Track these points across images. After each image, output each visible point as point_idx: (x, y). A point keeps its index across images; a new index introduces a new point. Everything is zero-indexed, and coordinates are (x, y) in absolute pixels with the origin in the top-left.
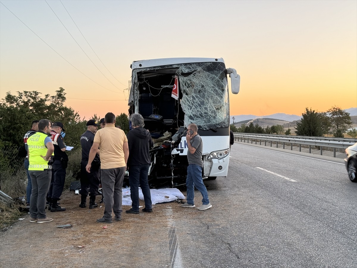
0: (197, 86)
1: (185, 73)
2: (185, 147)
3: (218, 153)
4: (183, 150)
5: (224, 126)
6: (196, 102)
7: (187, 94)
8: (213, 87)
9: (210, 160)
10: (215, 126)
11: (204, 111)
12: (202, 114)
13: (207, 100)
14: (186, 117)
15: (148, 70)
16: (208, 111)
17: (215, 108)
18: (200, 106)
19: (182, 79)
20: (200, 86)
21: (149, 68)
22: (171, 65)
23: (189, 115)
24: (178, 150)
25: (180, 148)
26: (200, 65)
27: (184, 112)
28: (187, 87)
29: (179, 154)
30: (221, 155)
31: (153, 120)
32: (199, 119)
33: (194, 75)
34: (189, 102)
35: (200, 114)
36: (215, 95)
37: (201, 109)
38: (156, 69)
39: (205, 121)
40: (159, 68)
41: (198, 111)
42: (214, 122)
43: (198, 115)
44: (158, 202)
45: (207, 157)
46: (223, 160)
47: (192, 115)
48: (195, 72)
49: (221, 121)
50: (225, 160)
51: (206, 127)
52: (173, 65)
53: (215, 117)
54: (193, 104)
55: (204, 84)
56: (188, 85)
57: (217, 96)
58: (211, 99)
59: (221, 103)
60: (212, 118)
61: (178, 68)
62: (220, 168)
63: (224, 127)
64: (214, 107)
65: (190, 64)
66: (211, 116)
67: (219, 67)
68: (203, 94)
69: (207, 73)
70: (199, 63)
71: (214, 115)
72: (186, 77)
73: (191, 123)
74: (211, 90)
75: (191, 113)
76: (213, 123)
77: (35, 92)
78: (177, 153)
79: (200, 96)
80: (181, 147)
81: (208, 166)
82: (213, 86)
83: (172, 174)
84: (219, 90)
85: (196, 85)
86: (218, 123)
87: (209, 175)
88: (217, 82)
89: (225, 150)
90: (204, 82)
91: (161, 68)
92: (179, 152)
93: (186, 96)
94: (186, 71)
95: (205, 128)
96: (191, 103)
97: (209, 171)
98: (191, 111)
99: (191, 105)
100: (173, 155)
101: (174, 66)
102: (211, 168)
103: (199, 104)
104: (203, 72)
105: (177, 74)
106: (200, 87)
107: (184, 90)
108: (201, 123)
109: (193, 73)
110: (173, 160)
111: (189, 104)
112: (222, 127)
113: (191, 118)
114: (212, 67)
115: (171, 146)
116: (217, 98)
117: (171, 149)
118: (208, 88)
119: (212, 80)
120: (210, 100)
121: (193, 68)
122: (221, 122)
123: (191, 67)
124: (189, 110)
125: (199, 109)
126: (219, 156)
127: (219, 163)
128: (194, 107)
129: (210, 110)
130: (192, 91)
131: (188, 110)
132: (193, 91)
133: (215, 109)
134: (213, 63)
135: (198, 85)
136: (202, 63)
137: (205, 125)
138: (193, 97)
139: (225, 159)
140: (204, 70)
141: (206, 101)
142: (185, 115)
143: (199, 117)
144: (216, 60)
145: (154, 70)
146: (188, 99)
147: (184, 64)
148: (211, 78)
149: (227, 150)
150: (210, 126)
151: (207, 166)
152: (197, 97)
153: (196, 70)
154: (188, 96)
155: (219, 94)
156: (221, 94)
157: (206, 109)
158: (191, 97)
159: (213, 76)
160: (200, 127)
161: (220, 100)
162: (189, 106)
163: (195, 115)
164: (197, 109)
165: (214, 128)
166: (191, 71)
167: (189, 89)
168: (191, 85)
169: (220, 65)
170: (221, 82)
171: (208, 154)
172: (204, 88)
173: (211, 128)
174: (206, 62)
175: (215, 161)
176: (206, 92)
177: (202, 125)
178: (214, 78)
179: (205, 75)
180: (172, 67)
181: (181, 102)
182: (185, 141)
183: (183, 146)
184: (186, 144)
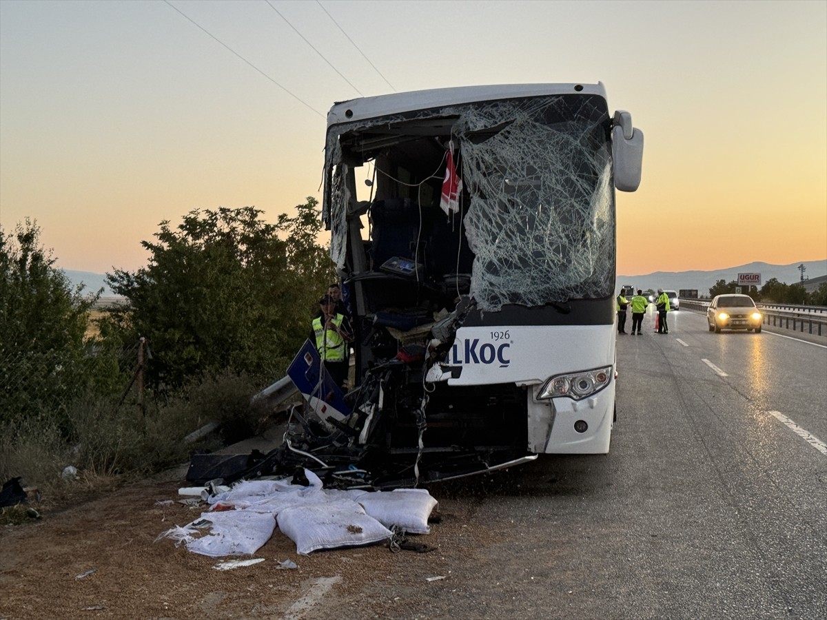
0: (514, 171)
1: (476, 130)
2: (467, 361)
3: (574, 379)
4: (461, 368)
5: (594, 293)
6: (511, 222)
7: (482, 196)
8: (562, 173)
9: (547, 401)
10: (563, 295)
11: (534, 247)
12: (526, 255)
13: (544, 213)
14: (478, 267)
15: (370, 127)
16: (543, 246)
17: (567, 236)
19: (470, 151)
20: (523, 169)
21: (372, 120)
22: (436, 110)
23: (487, 261)
24: (445, 369)
25: (451, 364)
26: (524, 104)
27: (475, 250)
28: (484, 175)
29: (446, 381)
30: (584, 384)
31: (392, 276)
32: (516, 274)
33: (507, 138)
34: (490, 221)
35: (520, 258)
36: (566, 197)
37: (523, 240)
38: (391, 122)
39: (533, 278)
40: (399, 120)
41: (515, 247)
42: (561, 281)
43: (515, 260)
45: (538, 391)
46: (591, 403)
47: (495, 261)
48: (507, 128)
49: (584, 278)
50: (595, 404)
51: (535, 297)
52: (442, 108)
53: (564, 267)
54: (500, 228)
55: (535, 163)
56: (486, 168)
57: (573, 200)
58: (555, 209)
59: (583, 221)
60: (555, 270)
61: (458, 117)
62: (581, 426)
63: (594, 297)
64: (562, 235)
65: (494, 103)
66: (553, 261)
67: (584, 108)
68: (533, 194)
69: (544, 130)
70: (520, 100)
71: (562, 261)
72: (480, 145)
73: (491, 284)
74: (557, 180)
75: (493, 254)
76: (556, 284)
77: (251, 210)
78: (442, 379)
79: (524, 202)
80: (455, 361)
81: (542, 419)
82: (562, 168)
83: (420, 441)
84: (580, 180)
85: (511, 168)
86: (573, 284)
87: (545, 449)
88: (574, 157)
89: (596, 369)
90: (537, 156)
91: (405, 120)
92: (449, 374)
93: (482, 202)
94: (479, 125)
95: (532, 302)
96: (497, 223)
97: (545, 435)
98: (494, 247)
99: (493, 230)
100: (430, 385)
101: (445, 113)
102: (550, 426)
103: (518, 225)
104: (534, 126)
105: (454, 135)
106: (525, 173)
107: (475, 184)
108: (523, 285)
109: (502, 131)
110: (426, 398)
111: (489, 226)
112: (587, 298)
113: (491, 268)
114: (561, 109)
115: (427, 356)
116: (572, 206)
117: (425, 366)
118: (546, 175)
119: (561, 150)
120: (552, 213)
121: (501, 115)
122: (582, 280)
123: (495, 113)
124: (490, 243)
125: (517, 241)
126: (578, 389)
127: (575, 410)
128: (502, 235)
129: (551, 244)
131: (483, 245)
132: (502, 185)
133: (565, 240)
134: (567, 97)
135: (519, 167)
136: (530, 98)
137: (531, 292)
138: (501, 204)
139: (595, 399)
140: (536, 120)
141: (538, 214)
142: (475, 260)
143: (517, 267)
144: (579, 88)
145: (386, 125)
146: (488, 212)
147: (473, 104)
148: (558, 143)
149: (605, 371)
150: (550, 292)
151: (539, 420)
152: (513, 204)
153: (513, 122)
154: (486, 203)
155: (579, 195)
156: (587, 193)
157: (539, 239)
158: (497, 205)
159: (563, 138)
160: (515, 296)
161: (582, 213)
162: (490, 232)
163: (506, 260)
164: (512, 240)
165: (560, 301)
166: (496, 125)
167: (488, 181)
168: (495, 169)
169: (588, 104)
170: (589, 157)
171: (538, 382)
172: (534, 176)
173: (549, 300)
174: (544, 97)
175: (562, 405)
176: (542, 188)
177: (522, 292)
178: (567, 143)
179: (539, 137)
180: (437, 115)
181: (466, 221)
182: (467, 342)
183: (461, 356)
184: (469, 350)
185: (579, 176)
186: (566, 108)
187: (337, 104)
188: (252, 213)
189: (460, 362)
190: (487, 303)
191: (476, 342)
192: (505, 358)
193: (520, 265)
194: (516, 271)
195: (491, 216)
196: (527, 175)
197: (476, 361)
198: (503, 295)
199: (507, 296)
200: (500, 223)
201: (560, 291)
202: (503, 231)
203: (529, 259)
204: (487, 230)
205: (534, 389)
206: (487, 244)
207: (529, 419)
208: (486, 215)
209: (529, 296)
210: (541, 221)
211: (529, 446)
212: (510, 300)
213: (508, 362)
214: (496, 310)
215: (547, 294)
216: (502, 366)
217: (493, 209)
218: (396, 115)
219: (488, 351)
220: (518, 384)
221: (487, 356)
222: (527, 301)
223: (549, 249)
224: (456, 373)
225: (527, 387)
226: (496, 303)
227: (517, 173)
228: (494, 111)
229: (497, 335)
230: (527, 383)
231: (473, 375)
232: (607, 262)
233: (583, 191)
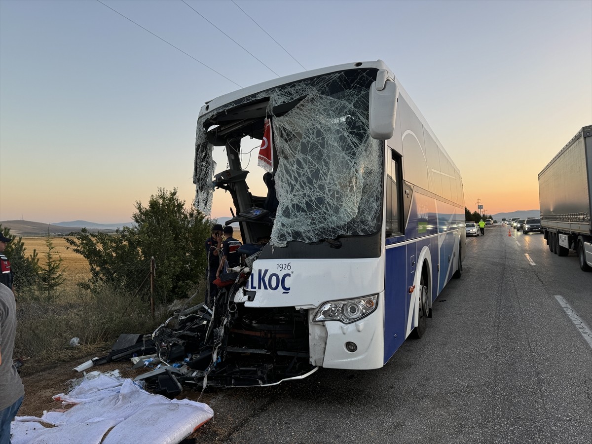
0: (308, 136)
1: (277, 105)
3: (345, 305)
4: (255, 292)
5: (362, 231)
6: (304, 175)
7: (286, 158)
8: (338, 132)
9: (321, 323)
10: (334, 232)
11: (318, 194)
12: (311, 201)
13: (326, 166)
15: (216, 115)
16: (324, 193)
17: (340, 183)
18: (310, 182)
20: (313, 134)
21: (217, 109)
22: (254, 95)
23: (285, 206)
24: (245, 293)
25: (249, 289)
26: (314, 82)
28: (286, 141)
29: (244, 303)
30: (353, 310)
32: (301, 216)
33: (301, 110)
34: (290, 176)
35: (307, 203)
36: (340, 152)
37: (311, 189)
38: (227, 108)
39: (313, 219)
40: (231, 107)
41: (305, 195)
42: (334, 221)
43: (303, 206)
45: (314, 314)
46: (357, 326)
47: (290, 206)
48: (302, 102)
49: (351, 218)
50: (361, 328)
51: (312, 235)
52: (258, 93)
53: (337, 210)
54: (296, 180)
55: (321, 127)
56: (287, 135)
57: (344, 153)
58: (333, 162)
59: (350, 170)
60: (331, 212)
61: (268, 99)
62: (351, 347)
63: (362, 234)
64: (337, 182)
65: (292, 85)
66: (330, 205)
67: (361, 79)
68: (320, 152)
69: (328, 100)
70: (312, 79)
71: (336, 204)
72: (282, 118)
73: (283, 225)
74: (334, 138)
75: (290, 201)
76: (330, 224)
78: (242, 301)
79: (313, 159)
81: (320, 337)
82: (339, 128)
84: (351, 136)
85: (305, 133)
86: (342, 223)
87: (323, 364)
89: (365, 297)
91: (235, 105)
92: (246, 297)
93: (285, 162)
94: (280, 101)
96: (294, 176)
97: (322, 351)
98: (292, 196)
99: (292, 182)
100: (235, 305)
101: (259, 97)
102: (325, 344)
103: (308, 178)
104: (321, 98)
105: (268, 113)
106: (314, 137)
107: (280, 149)
108: (304, 225)
109: (298, 105)
110: (228, 318)
111: (290, 179)
112: (355, 235)
113: (286, 212)
114: (341, 82)
115: (237, 281)
116: (344, 158)
117: (234, 289)
118: (329, 135)
119: (339, 113)
120: (331, 166)
121: (297, 92)
122: (349, 220)
124: (289, 193)
125: (307, 190)
126: (348, 313)
127: (344, 334)
128: (298, 186)
129: (329, 191)
130: (296, 149)
131: (285, 194)
132: (299, 148)
133: (339, 186)
134: (349, 73)
135: (311, 132)
136: (318, 77)
137: (309, 231)
138: (299, 163)
139: (361, 323)
140: (322, 93)
141: (323, 169)
143: (303, 211)
144: (359, 64)
145: (224, 112)
146: (289, 169)
147: (278, 87)
148: (337, 108)
149: (372, 298)
150: (324, 230)
151: (317, 338)
152: (306, 161)
154: (288, 162)
155: (349, 148)
156: (355, 146)
157: (322, 187)
158: (295, 164)
159: (341, 104)
160: (297, 234)
161: (350, 163)
162: (289, 184)
163: (297, 205)
164: (304, 189)
165: (330, 238)
166: (292, 101)
167: (289, 145)
168: (294, 135)
169: (365, 75)
170: (360, 116)
171: (313, 307)
172: (320, 138)
173: (322, 237)
174: (329, 74)
175: (333, 327)
176: (326, 146)
177: (302, 231)
178: (344, 107)
179: (325, 106)
180: (255, 99)
182: (260, 271)
184: (261, 279)
185: (350, 133)
186: (345, 80)
189: (255, 288)
190: (277, 240)
191: (266, 271)
192: (287, 286)
193: (306, 209)
194: (302, 213)
195: (291, 172)
196: (316, 137)
197: (266, 288)
198: (289, 233)
199: (291, 234)
200: (297, 176)
201: (332, 230)
202: (299, 183)
203: (313, 203)
204: (288, 182)
205: (310, 312)
206: (287, 193)
207: (310, 337)
208: (287, 172)
209: (308, 234)
210: (323, 172)
211: (311, 360)
212: (294, 237)
213: (289, 289)
214: (282, 245)
215: (321, 232)
216: (284, 293)
217: (293, 167)
218: (230, 104)
219: (274, 279)
220: (297, 308)
222: (305, 238)
223: (327, 195)
224: (251, 299)
225: (307, 311)
226: (283, 240)
227: (309, 138)
228: (292, 90)
229: (281, 266)
230: (305, 308)
231: (264, 299)
232: (374, 204)
233: (351, 144)
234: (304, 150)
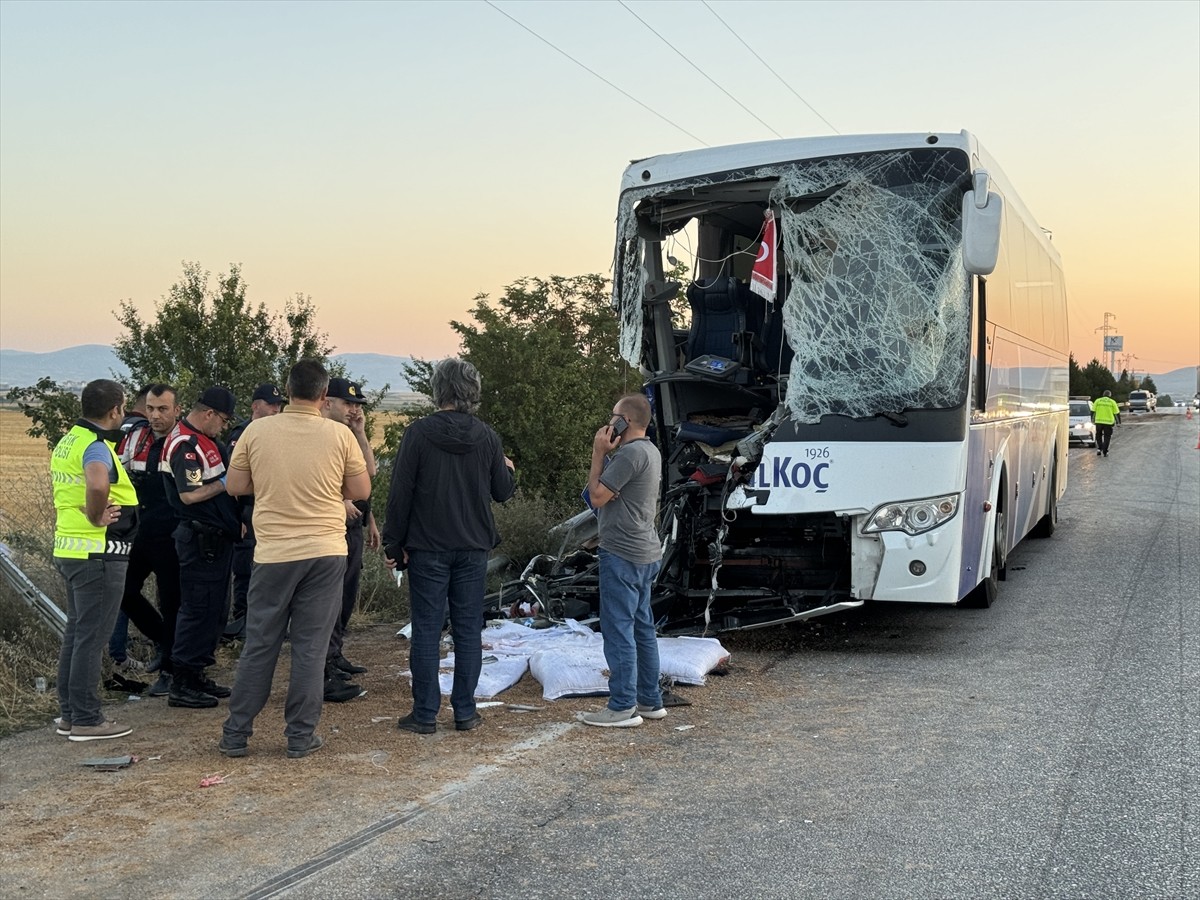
0: (846, 248)
1: (797, 195)
2: (776, 484)
3: (910, 508)
4: (769, 492)
5: (939, 402)
6: (839, 310)
7: (806, 279)
8: (903, 249)
9: (874, 535)
10: (898, 403)
11: (867, 343)
12: (855, 354)
13: (880, 300)
14: (796, 366)
15: (670, 193)
16: (878, 342)
17: (907, 330)
18: (851, 322)
19: (791, 220)
20: (857, 245)
21: (672, 183)
22: (750, 170)
23: (808, 360)
24: (749, 494)
25: (757, 487)
26: (860, 162)
27: (794, 347)
28: (809, 253)
29: (749, 508)
30: (922, 516)
31: (699, 377)
32: (841, 377)
33: (838, 205)
34: (814, 310)
35: (848, 357)
36: (907, 281)
37: (853, 334)
38: (696, 186)
39: (862, 383)
40: (705, 184)
41: (843, 343)
42: (896, 386)
43: (842, 360)
44: (571, 692)
45: (864, 523)
46: (930, 539)
47: (818, 360)
48: (838, 193)
49: (926, 383)
50: (935, 541)
51: (863, 406)
52: (758, 168)
53: (901, 370)
54: (826, 318)
55: (872, 236)
56: (811, 243)
57: (915, 283)
58: (894, 295)
59: (926, 311)
60: (891, 372)
61: (777, 179)
62: (917, 567)
63: (939, 406)
64: (900, 328)
65: (821, 161)
66: (888, 361)
67: (937, 166)
68: (869, 276)
69: (885, 195)
70: (856, 156)
71: (899, 361)
72: (803, 214)
73: (810, 390)
74: (897, 258)
75: (816, 352)
76: (891, 390)
77: (596, 278)
78: (745, 506)
79: (857, 287)
80: (762, 484)
81: (870, 558)
82: (904, 244)
83: (714, 582)
84: (925, 259)
85: (842, 243)
86: (911, 390)
87: (872, 595)
88: (920, 229)
89: (938, 497)
90: (874, 228)
91: (712, 183)
92: (753, 500)
93: (805, 286)
94: (802, 188)
95: (859, 412)
96: (821, 311)
97: (873, 577)
98: (818, 343)
99: (816, 319)
100: (730, 513)
101: (761, 174)
102: (879, 567)
103: (848, 316)
104: (872, 190)
105: (772, 201)
106: (859, 250)
107: (796, 264)
108: (848, 390)
109: (832, 197)
110: (725, 530)
111: (813, 316)
112: (929, 408)
113: (812, 369)
114: (907, 169)
115: (729, 476)
116: (915, 292)
117: (725, 489)
118: (886, 252)
119: (904, 220)
120: (889, 300)
121: (831, 176)
122: (923, 385)
123: (824, 175)
124: (813, 338)
125: (846, 336)
126: (915, 521)
127: (910, 548)
128: (828, 328)
129: (888, 339)
130: (824, 267)
131: (805, 340)
132: (831, 265)
133: (904, 334)
134: (917, 153)
135: (853, 242)
136: (868, 155)
137: (858, 400)
138: (828, 288)
139: (935, 533)
140: (875, 182)
141: (874, 304)
142: (794, 358)
143: (843, 368)
144: (933, 139)
145: (689, 190)
146: (811, 298)
147: (797, 162)
148: (900, 211)
149: (950, 499)
150: (882, 400)
151: (864, 558)
152: (844, 288)
153: (845, 184)
154: (810, 287)
155: (923, 277)
156: (933, 276)
157: (873, 334)
158: (823, 290)
159: (907, 205)
160: (838, 405)
161: (925, 301)
162: (812, 323)
163: (832, 360)
164: (840, 334)
165: (893, 411)
166: (824, 189)
167: (813, 260)
168: (822, 244)
169: (944, 161)
170: (939, 229)
171: (864, 512)
172: (870, 254)
173: (881, 410)
174: (886, 152)
175: (892, 540)
176: (880, 268)
177: (846, 399)
178: (912, 211)
179: (878, 204)
180: (751, 177)
181: (785, 310)
182: (777, 460)
183: (769, 478)
184: (778, 472)
185: (925, 254)
186: (913, 167)
187: (634, 162)
188: (598, 283)
189: (768, 485)
190: (804, 413)
191: (787, 460)
192: (822, 482)
193: (848, 366)
194: (842, 373)
195: (816, 304)
196: (862, 252)
197: (787, 484)
198: (824, 403)
199: (828, 404)
200: (826, 312)
201: (894, 399)
202: (830, 322)
203: (859, 358)
204: (810, 321)
205: (858, 520)
206: (810, 338)
207: (853, 558)
208: (809, 303)
209: (856, 405)
210: (876, 310)
211: (853, 591)
212: (832, 409)
213: (826, 486)
214: (813, 421)
215: (878, 402)
216: (818, 491)
217: (819, 295)
218: (702, 178)
219: (801, 472)
220: (838, 514)
221: (801, 478)
222: (853, 411)
223: (883, 345)
224: (763, 498)
225: (851, 518)
226: (814, 414)
227: (849, 251)
228: (822, 172)
229: (813, 452)
230: (850, 513)
231: (783, 501)
232: (958, 363)
233: (927, 273)
234: (839, 270)
